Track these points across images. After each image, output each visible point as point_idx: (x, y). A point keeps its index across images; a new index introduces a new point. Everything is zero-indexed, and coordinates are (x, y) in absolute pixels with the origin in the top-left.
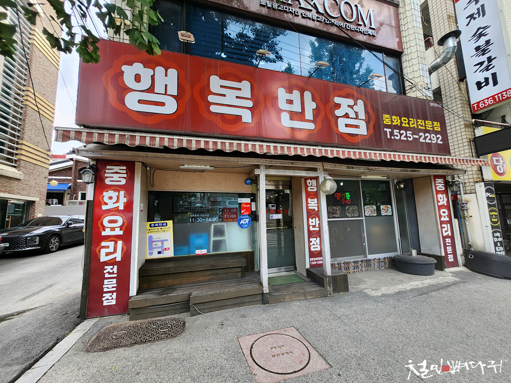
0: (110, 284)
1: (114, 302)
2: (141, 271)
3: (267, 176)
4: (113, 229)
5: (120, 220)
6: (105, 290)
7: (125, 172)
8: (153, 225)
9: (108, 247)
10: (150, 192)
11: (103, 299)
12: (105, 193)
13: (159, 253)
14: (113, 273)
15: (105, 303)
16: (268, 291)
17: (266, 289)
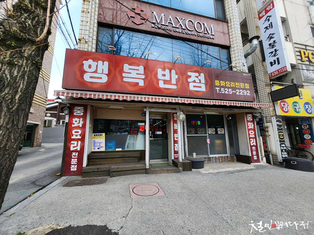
0: (74, 161)
1: (76, 169)
2: (89, 156)
3: (150, 112)
4: (76, 136)
5: (80, 132)
6: (72, 163)
7: (83, 109)
8: (95, 135)
9: (74, 144)
10: (95, 119)
11: (71, 168)
12: (73, 119)
13: (98, 148)
14: (76, 156)
15: (72, 170)
16: (148, 168)
17: (148, 167)
